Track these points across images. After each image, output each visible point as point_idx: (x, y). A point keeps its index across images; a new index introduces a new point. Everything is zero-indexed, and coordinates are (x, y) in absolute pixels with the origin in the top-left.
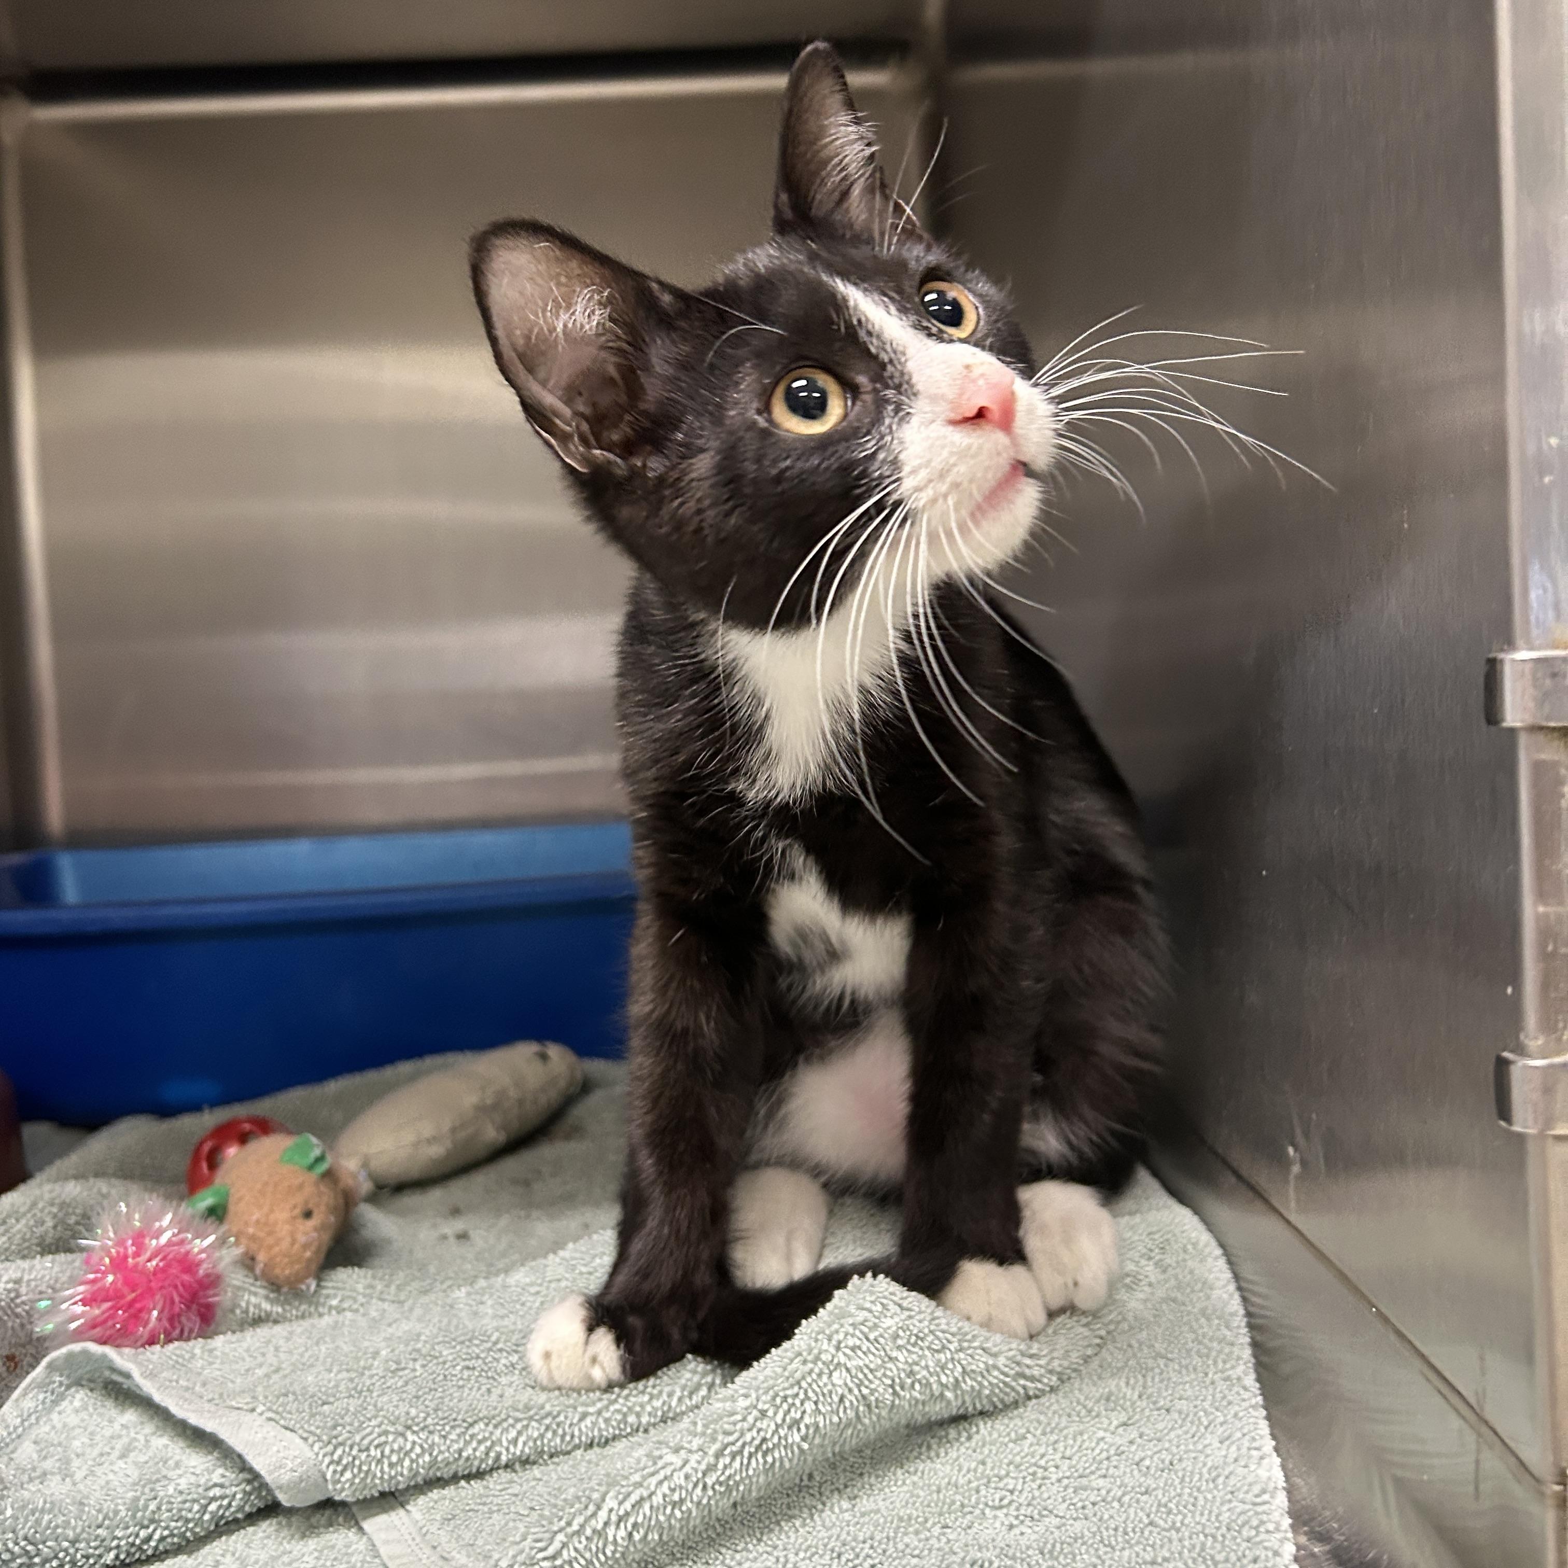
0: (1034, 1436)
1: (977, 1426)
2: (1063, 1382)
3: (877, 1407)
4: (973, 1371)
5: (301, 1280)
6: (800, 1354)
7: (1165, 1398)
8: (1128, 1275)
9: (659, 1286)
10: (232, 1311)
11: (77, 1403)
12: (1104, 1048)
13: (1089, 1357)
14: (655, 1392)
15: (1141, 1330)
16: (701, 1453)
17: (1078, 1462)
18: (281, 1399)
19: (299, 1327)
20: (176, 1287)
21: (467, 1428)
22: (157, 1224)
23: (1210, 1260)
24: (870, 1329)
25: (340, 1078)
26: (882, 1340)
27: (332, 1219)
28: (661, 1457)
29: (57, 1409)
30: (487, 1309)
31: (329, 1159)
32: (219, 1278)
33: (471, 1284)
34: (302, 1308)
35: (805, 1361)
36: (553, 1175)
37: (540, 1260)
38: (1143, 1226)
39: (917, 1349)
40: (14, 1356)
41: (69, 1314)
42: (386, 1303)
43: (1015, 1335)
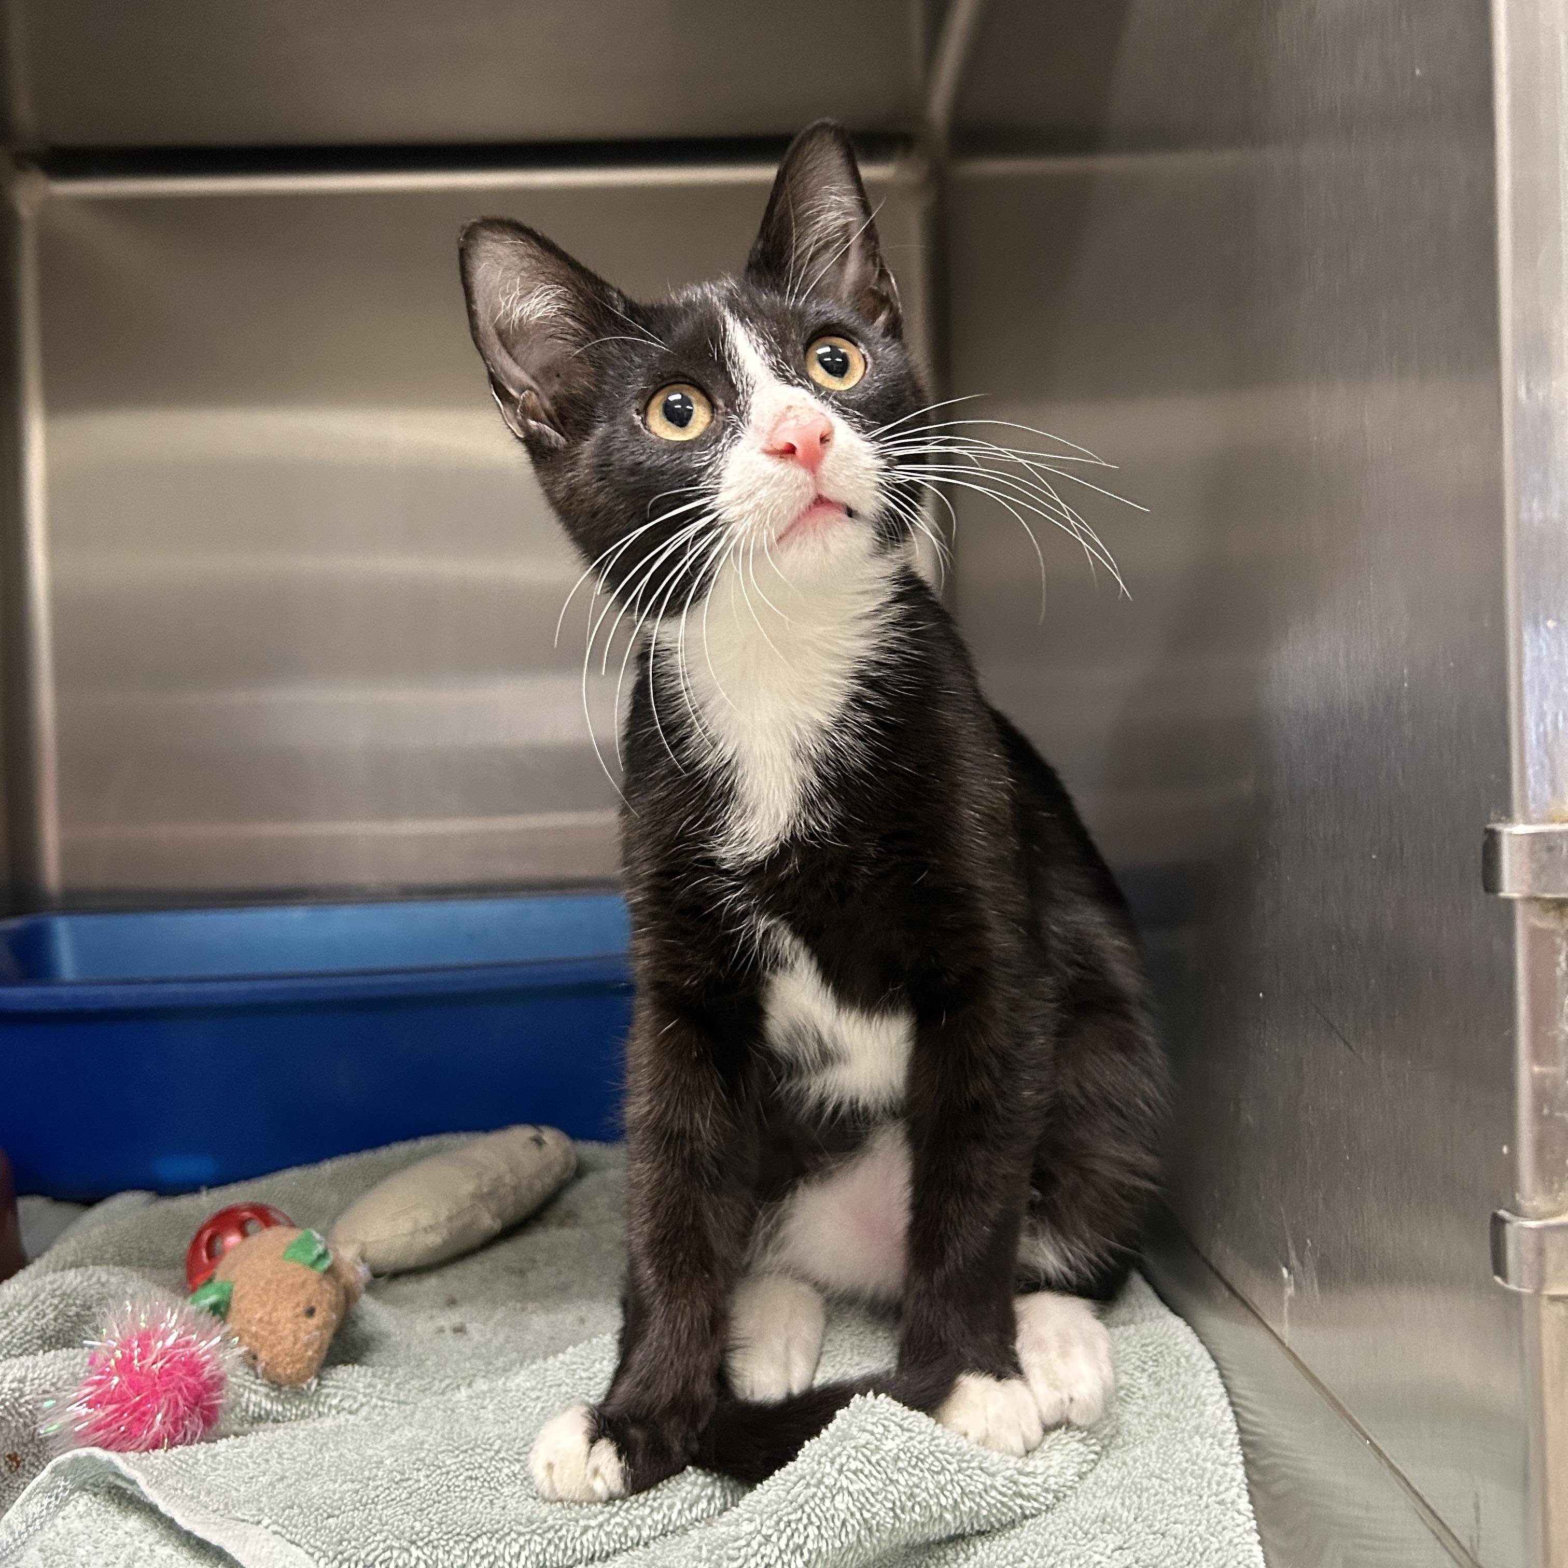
0: (1032, 1558)
1: (975, 1547)
2: (1058, 1500)
3: (878, 1530)
4: (971, 1492)
5: (303, 1379)
6: (803, 1477)
7: (1160, 1521)
8: (1122, 1388)
9: (660, 1396)
10: (232, 1409)
11: (81, 1509)
12: (1103, 1168)
13: (1085, 1473)
14: (656, 1504)
15: (1135, 1446)
18: (287, 1511)
19: (301, 1429)
20: (180, 1390)
21: (470, 1543)
22: (163, 1325)
23: (1203, 1374)
24: (872, 1452)
26: (883, 1463)
27: (334, 1317)
29: (61, 1514)
30: (488, 1415)
31: (331, 1254)
32: (222, 1379)
33: (470, 1385)
34: (302, 1407)
35: (808, 1485)
36: (547, 1264)
37: (540, 1362)
38: (1137, 1338)
39: (917, 1472)
40: (16, 1455)
41: (73, 1416)
42: (387, 1404)
43: (1012, 1453)
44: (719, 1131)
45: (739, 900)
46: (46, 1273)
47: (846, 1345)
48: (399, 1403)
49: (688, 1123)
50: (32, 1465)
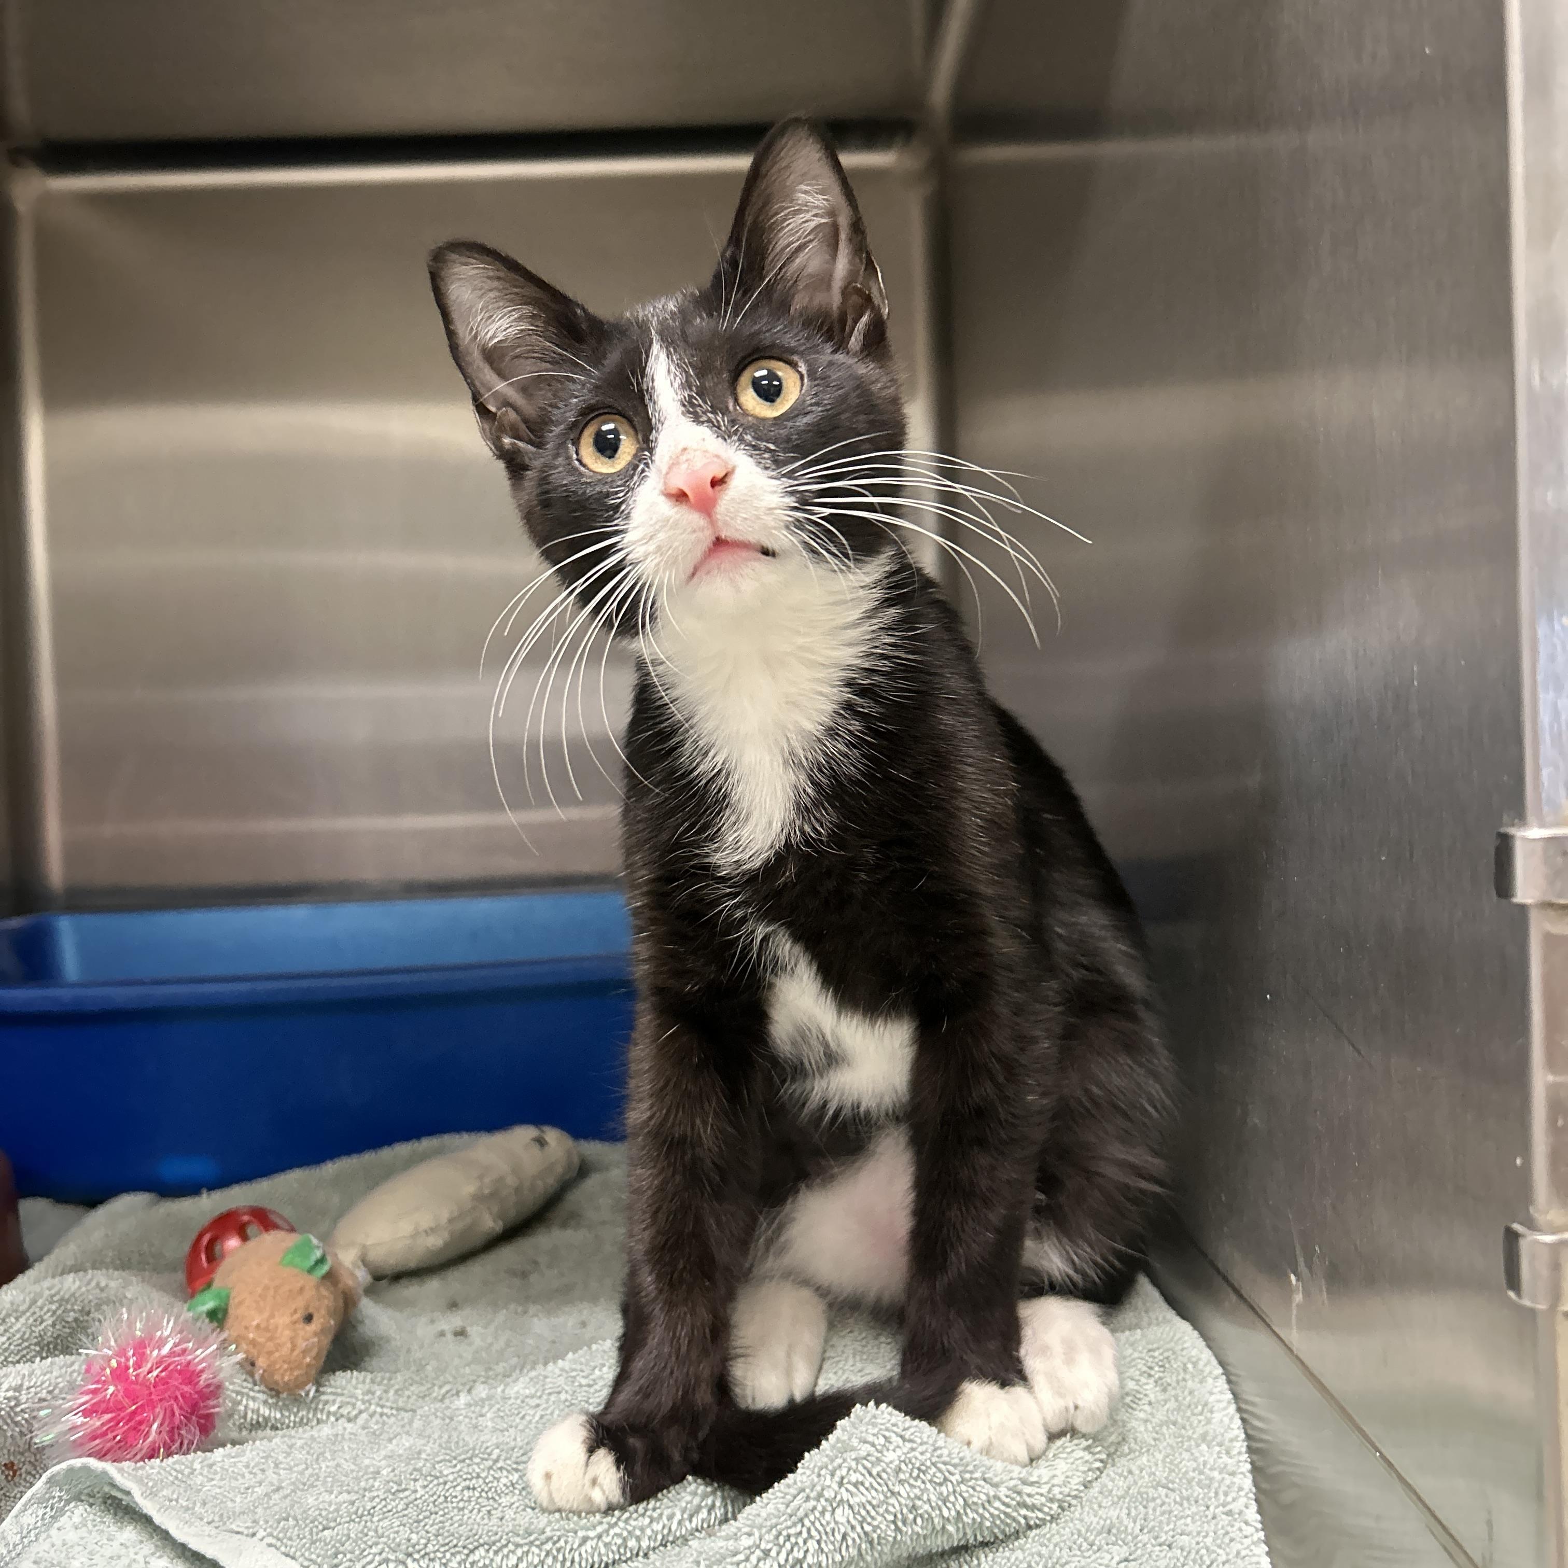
1: (978, 1559)
2: (1063, 1510)
3: (879, 1544)
4: (974, 1503)
5: (302, 1385)
6: (803, 1490)
7: (1166, 1533)
8: (1127, 1394)
9: (659, 1404)
10: (230, 1417)
11: (76, 1519)
12: (1111, 1172)
13: (1090, 1482)
14: (655, 1515)
15: (1142, 1454)
18: (282, 1523)
19: (301, 1436)
20: (176, 1398)
21: (468, 1555)
22: (159, 1334)
23: (1210, 1380)
24: (872, 1463)
25: (336, 1160)
26: (884, 1476)
27: (332, 1322)
29: (56, 1525)
30: (487, 1422)
31: (330, 1258)
32: (219, 1386)
33: (469, 1391)
34: (300, 1414)
35: (808, 1498)
36: (549, 1266)
37: (540, 1368)
38: (1144, 1343)
39: (919, 1483)
40: (12, 1464)
41: (69, 1425)
42: (385, 1411)
43: (1016, 1462)
44: (720, 1136)
45: (737, 906)
46: (46, 1278)
47: (849, 1351)
48: (398, 1409)
49: (689, 1129)
50: (29, 1473)
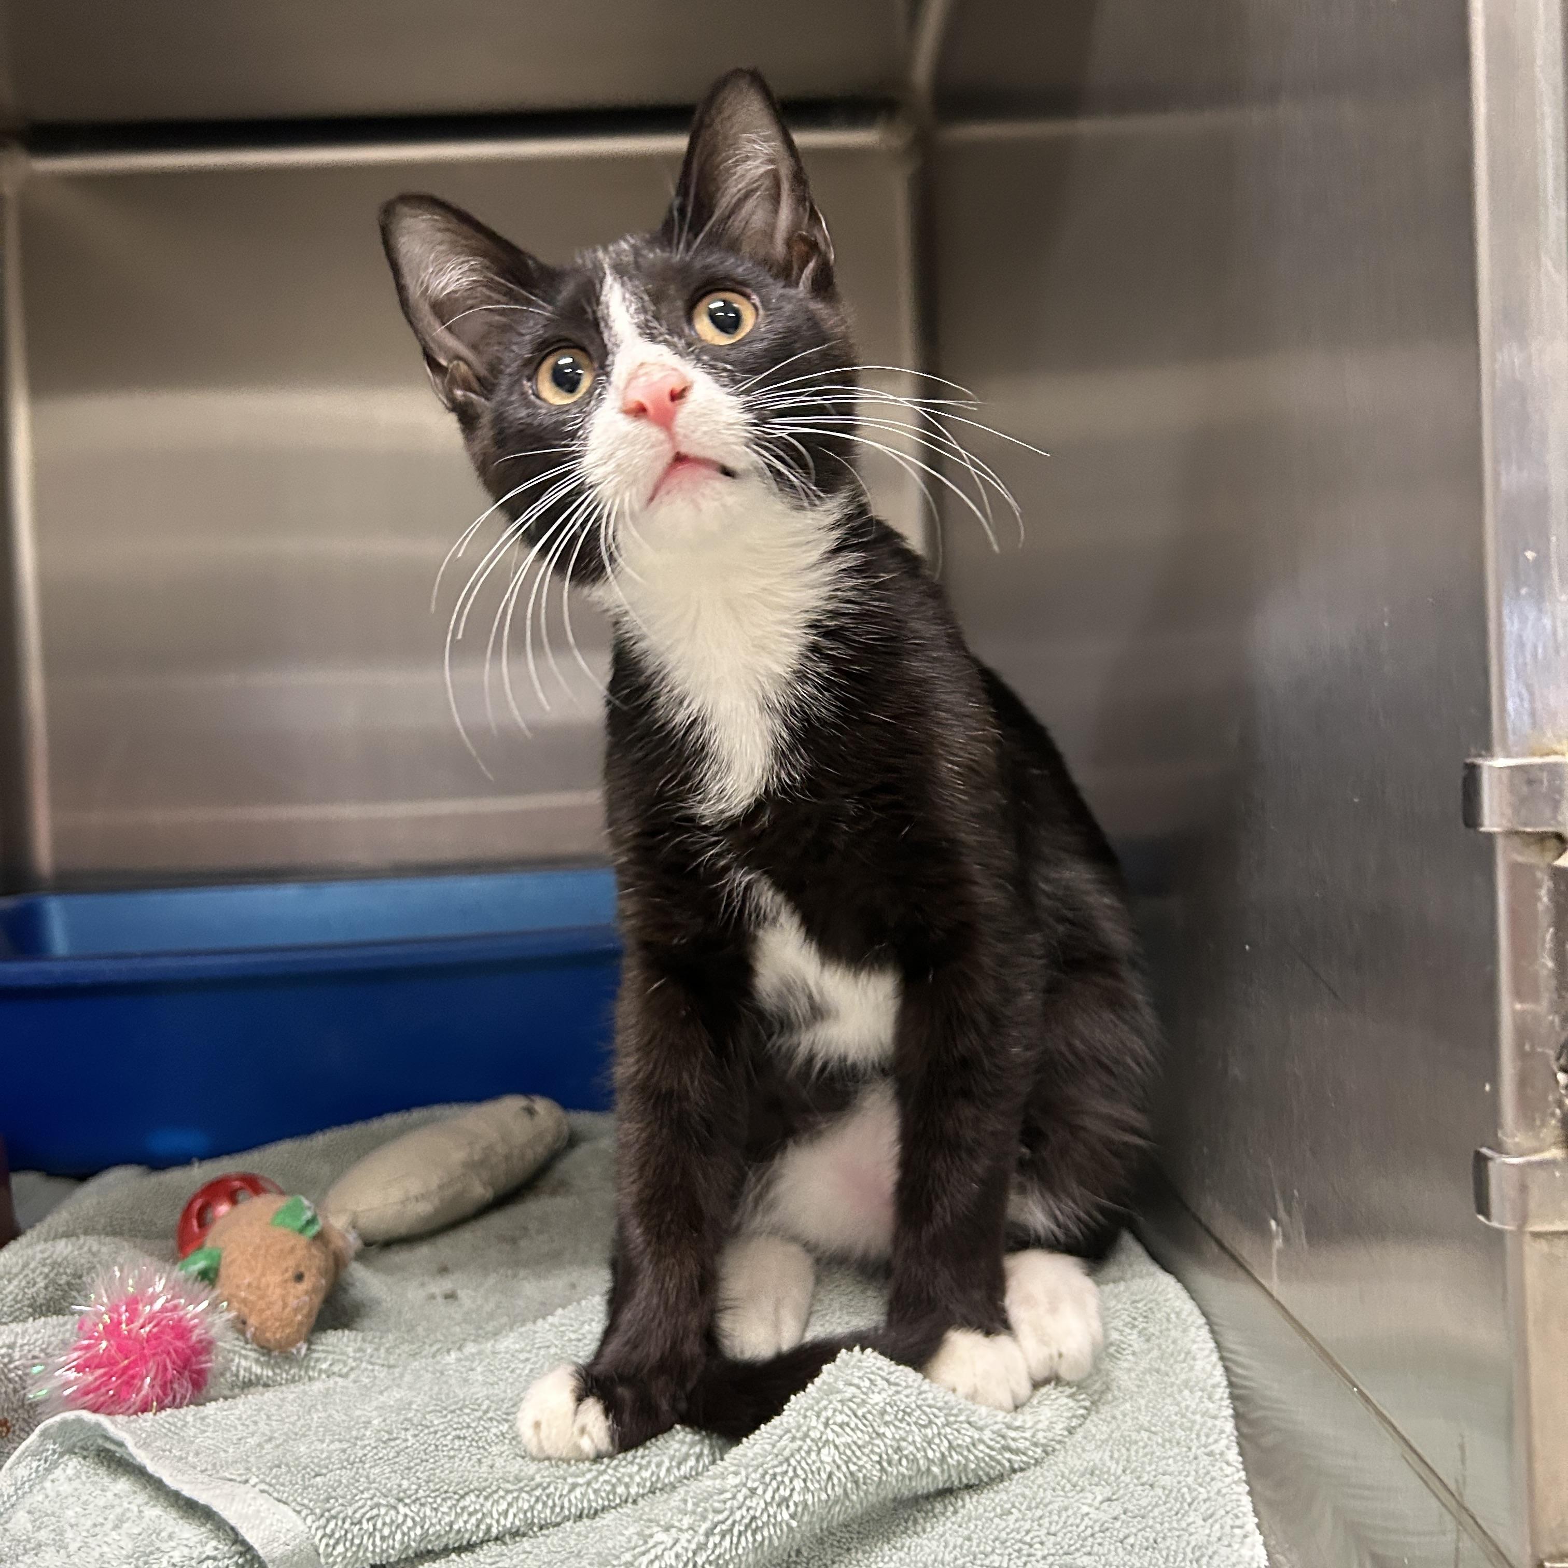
0: (1020, 1511)
1: (963, 1500)
2: (1047, 1454)
3: (865, 1483)
4: (959, 1445)
5: (293, 1343)
6: (789, 1431)
7: (1149, 1473)
8: (1111, 1344)
9: (648, 1356)
10: (222, 1374)
11: (70, 1472)
13: (1074, 1428)
14: (644, 1462)
15: (1125, 1401)
16: (691, 1532)
17: (1063, 1539)
18: (274, 1471)
19: (291, 1393)
20: (169, 1353)
21: (458, 1500)
22: (151, 1290)
23: (1193, 1329)
24: (858, 1405)
25: (327, 1130)
26: (869, 1417)
27: (323, 1282)
28: (651, 1536)
29: (51, 1477)
30: (477, 1376)
31: (320, 1221)
32: (211, 1343)
33: (460, 1349)
34: (292, 1372)
35: (794, 1438)
36: (539, 1232)
37: (529, 1326)
38: (1127, 1294)
39: (904, 1425)
40: (6, 1420)
41: (62, 1380)
42: (377, 1367)
43: (1001, 1408)
44: (707, 1090)
45: (719, 855)
46: (38, 1241)
47: (836, 1305)
48: (388, 1366)
49: (676, 1083)
50: (22, 1430)
